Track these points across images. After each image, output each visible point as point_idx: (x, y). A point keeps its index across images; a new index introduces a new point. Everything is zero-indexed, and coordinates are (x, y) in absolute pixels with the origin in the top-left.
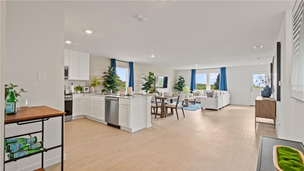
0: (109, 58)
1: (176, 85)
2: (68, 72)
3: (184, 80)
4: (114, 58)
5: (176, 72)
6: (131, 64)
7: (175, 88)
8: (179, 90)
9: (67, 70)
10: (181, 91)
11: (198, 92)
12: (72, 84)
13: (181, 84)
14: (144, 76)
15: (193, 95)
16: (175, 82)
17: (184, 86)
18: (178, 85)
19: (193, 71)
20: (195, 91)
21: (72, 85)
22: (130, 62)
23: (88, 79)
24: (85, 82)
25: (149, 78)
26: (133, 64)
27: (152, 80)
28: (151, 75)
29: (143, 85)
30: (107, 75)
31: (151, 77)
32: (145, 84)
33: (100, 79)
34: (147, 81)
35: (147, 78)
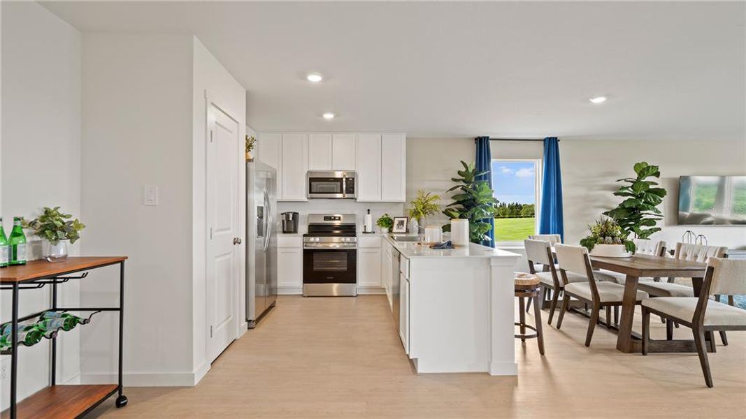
0: (473, 136)
2: (353, 184)
4: (481, 135)
6: (551, 144)
9: (353, 179)
12: (369, 210)
14: (612, 181)
21: (369, 213)
22: (544, 140)
23: (403, 198)
24: (402, 206)
25: (632, 187)
26: (559, 143)
27: (650, 194)
28: (644, 175)
29: (606, 213)
30: (458, 187)
31: (644, 181)
32: (617, 209)
33: (436, 197)
34: (626, 198)
35: (623, 188)
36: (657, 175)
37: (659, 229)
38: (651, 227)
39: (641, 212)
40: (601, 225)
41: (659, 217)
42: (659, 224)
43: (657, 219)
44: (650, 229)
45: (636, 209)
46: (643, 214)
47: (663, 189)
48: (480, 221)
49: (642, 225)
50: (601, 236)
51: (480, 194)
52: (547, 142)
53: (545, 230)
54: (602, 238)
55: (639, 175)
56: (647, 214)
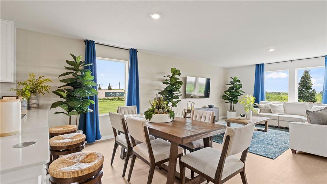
0: (82, 39)
1: (225, 92)
3: (241, 84)
5: (226, 70)
6: (133, 53)
7: (224, 97)
8: (231, 101)
10: (234, 104)
11: (270, 105)
13: (236, 91)
14: (162, 77)
15: (260, 112)
16: (225, 88)
17: (241, 94)
18: (230, 92)
19: (260, 68)
20: (263, 103)
23: (11, 79)
25: (170, 80)
26: (137, 53)
27: (177, 84)
28: (175, 74)
29: (159, 93)
30: (69, 73)
31: (175, 77)
32: (164, 91)
33: (48, 80)
34: (168, 85)
35: (167, 80)
36: (179, 74)
37: (180, 101)
38: (177, 100)
39: (174, 92)
40: (156, 101)
41: (181, 95)
42: (180, 98)
43: (179, 96)
44: (177, 101)
45: (171, 91)
46: (174, 93)
47: (182, 82)
48: (87, 98)
49: (174, 98)
50: (156, 108)
51: (84, 79)
52: (131, 50)
53: (129, 104)
54: (157, 110)
55: (173, 74)
56: (176, 94)
